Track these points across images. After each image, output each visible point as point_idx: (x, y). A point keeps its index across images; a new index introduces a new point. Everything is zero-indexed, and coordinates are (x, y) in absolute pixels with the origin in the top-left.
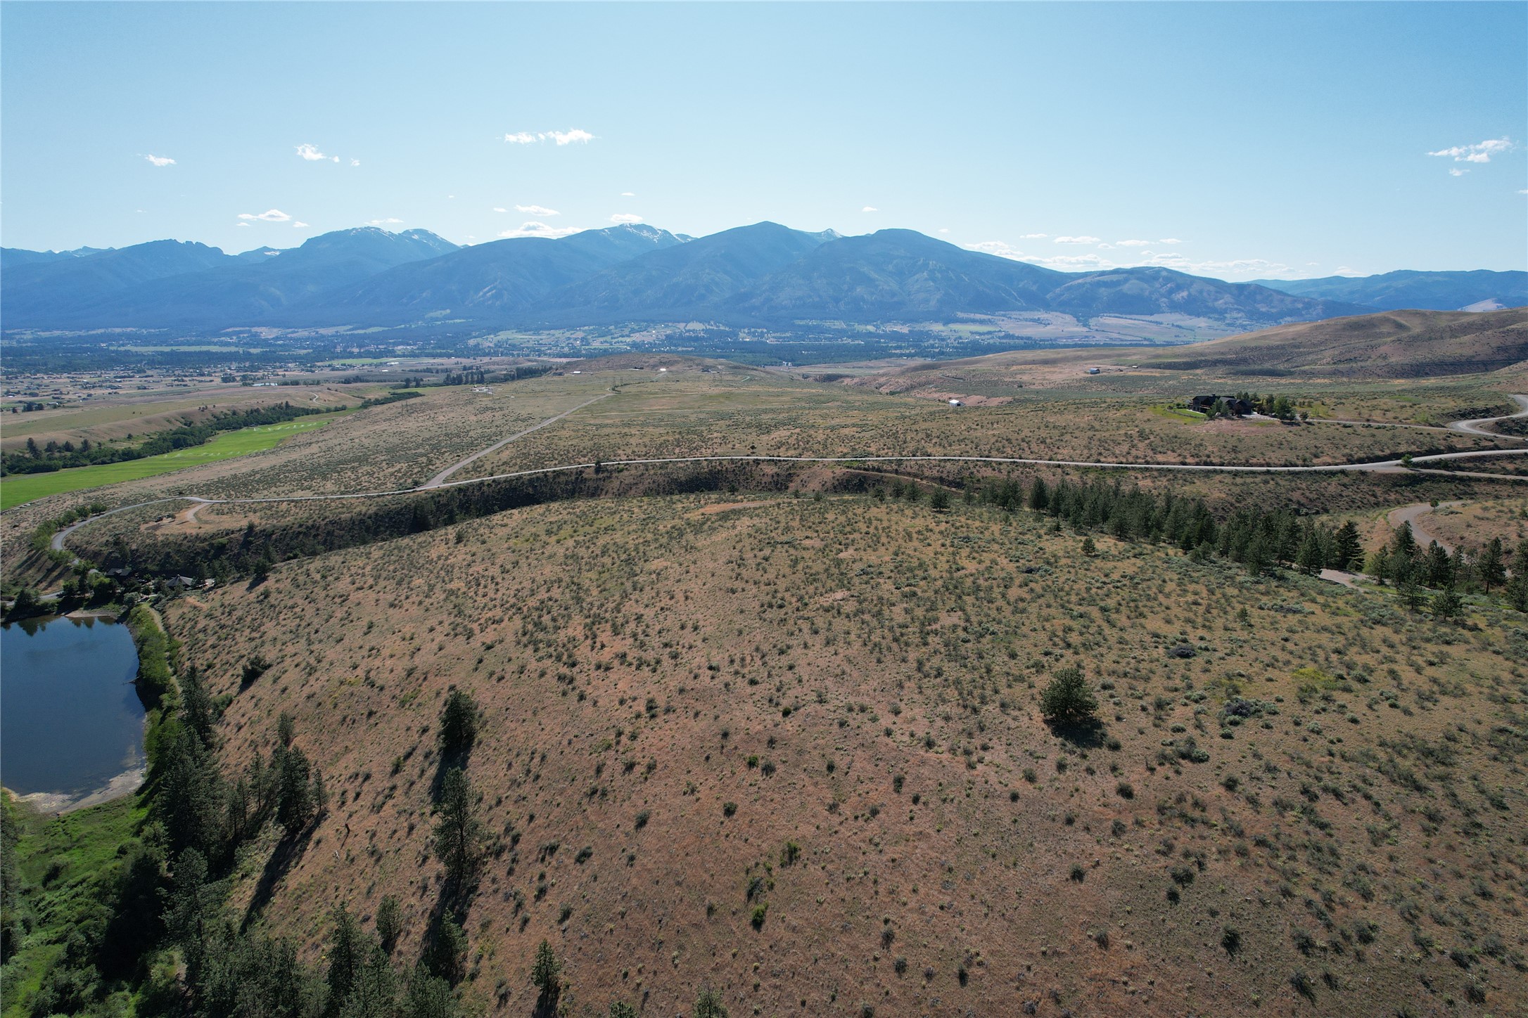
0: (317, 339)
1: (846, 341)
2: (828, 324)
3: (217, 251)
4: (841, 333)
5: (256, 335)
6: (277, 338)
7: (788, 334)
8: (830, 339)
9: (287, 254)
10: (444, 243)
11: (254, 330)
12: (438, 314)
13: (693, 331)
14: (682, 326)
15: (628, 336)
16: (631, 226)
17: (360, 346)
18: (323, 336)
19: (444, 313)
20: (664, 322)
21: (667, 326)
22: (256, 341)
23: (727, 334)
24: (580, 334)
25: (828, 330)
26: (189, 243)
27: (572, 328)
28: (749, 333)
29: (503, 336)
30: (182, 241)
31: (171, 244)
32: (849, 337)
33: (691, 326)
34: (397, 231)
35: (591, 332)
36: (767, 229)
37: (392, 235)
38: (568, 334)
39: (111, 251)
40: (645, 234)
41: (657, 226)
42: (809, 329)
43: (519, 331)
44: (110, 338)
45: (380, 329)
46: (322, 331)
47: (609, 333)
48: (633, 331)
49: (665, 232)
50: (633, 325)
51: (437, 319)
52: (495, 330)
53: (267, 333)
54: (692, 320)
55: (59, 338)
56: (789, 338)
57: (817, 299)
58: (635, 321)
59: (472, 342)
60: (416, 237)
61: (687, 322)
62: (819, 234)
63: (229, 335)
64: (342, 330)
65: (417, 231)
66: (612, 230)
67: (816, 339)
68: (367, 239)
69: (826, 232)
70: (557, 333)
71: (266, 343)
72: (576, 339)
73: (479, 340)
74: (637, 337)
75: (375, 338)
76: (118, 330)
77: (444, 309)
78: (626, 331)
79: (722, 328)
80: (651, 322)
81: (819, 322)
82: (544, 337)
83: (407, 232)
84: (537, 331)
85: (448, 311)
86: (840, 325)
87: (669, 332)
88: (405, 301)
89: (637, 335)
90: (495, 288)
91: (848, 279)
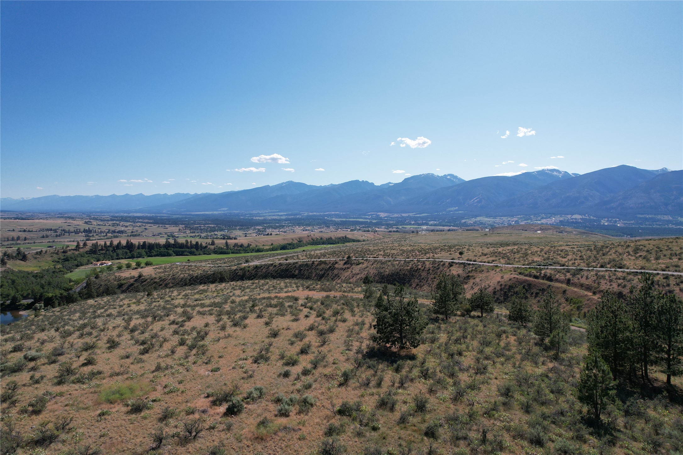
0: (400, 218)
1: (670, 226)
2: (659, 217)
4: (669, 222)
5: (378, 216)
6: (385, 217)
7: (632, 222)
8: (659, 225)
9: (397, 185)
11: (378, 213)
12: (452, 209)
13: (575, 219)
14: (569, 216)
15: (540, 220)
16: (548, 170)
18: (403, 217)
19: (455, 208)
20: (558, 214)
21: (561, 216)
22: (378, 217)
23: (595, 221)
24: (515, 219)
25: (659, 220)
26: (363, 181)
27: (512, 216)
28: (607, 221)
29: (478, 219)
30: (360, 180)
31: (357, 181)
32: (673, 224)
33: (574, 216)
34: (441, 174)
35: (520, 218)
36: (623, 169)
37: (438, 176)
38: (509, 219)
40: (555, 173)
41: (561, 170)
42: (646, 219)
43: (487, 217)
44: (328, 216)
45: (426, 214)
46: (404, 215)
47: (530, 219)
48: (543, 218)
50: (543, 215)
51: (451, 211)
52: (476, 216)
53: (382, 215)
54: (576, 214)
55: (314, 215)
56: (633, 224)
57: (653, 204)
58: (544, 213)
59: (463, 221)
60: (449, 177)
61: (572, 215)
62: (657, 171)
63: (369, 215)
64: (411, 214)
65: (450, 175)
66: (538, 172)
69: (662, 170)
70: (504, 218)
71: (381, 218)
72: (513, 221)
73: (467, 220)
74: (544, 221)
75: (422, 218)
76: (333, 213)
77: (455, 207)
78: (539, 218)
79: (592, 218)
80: (553, 214)
81: (653, 216)
82: (498, 220)
83: (445, 175)
84: (495, 217)
85: (457, 208)
86: (666, 218)
87: (561, 219)
88: (439, 203)
89: (545, 220)
90: (479, 198)
91: (675, 193)
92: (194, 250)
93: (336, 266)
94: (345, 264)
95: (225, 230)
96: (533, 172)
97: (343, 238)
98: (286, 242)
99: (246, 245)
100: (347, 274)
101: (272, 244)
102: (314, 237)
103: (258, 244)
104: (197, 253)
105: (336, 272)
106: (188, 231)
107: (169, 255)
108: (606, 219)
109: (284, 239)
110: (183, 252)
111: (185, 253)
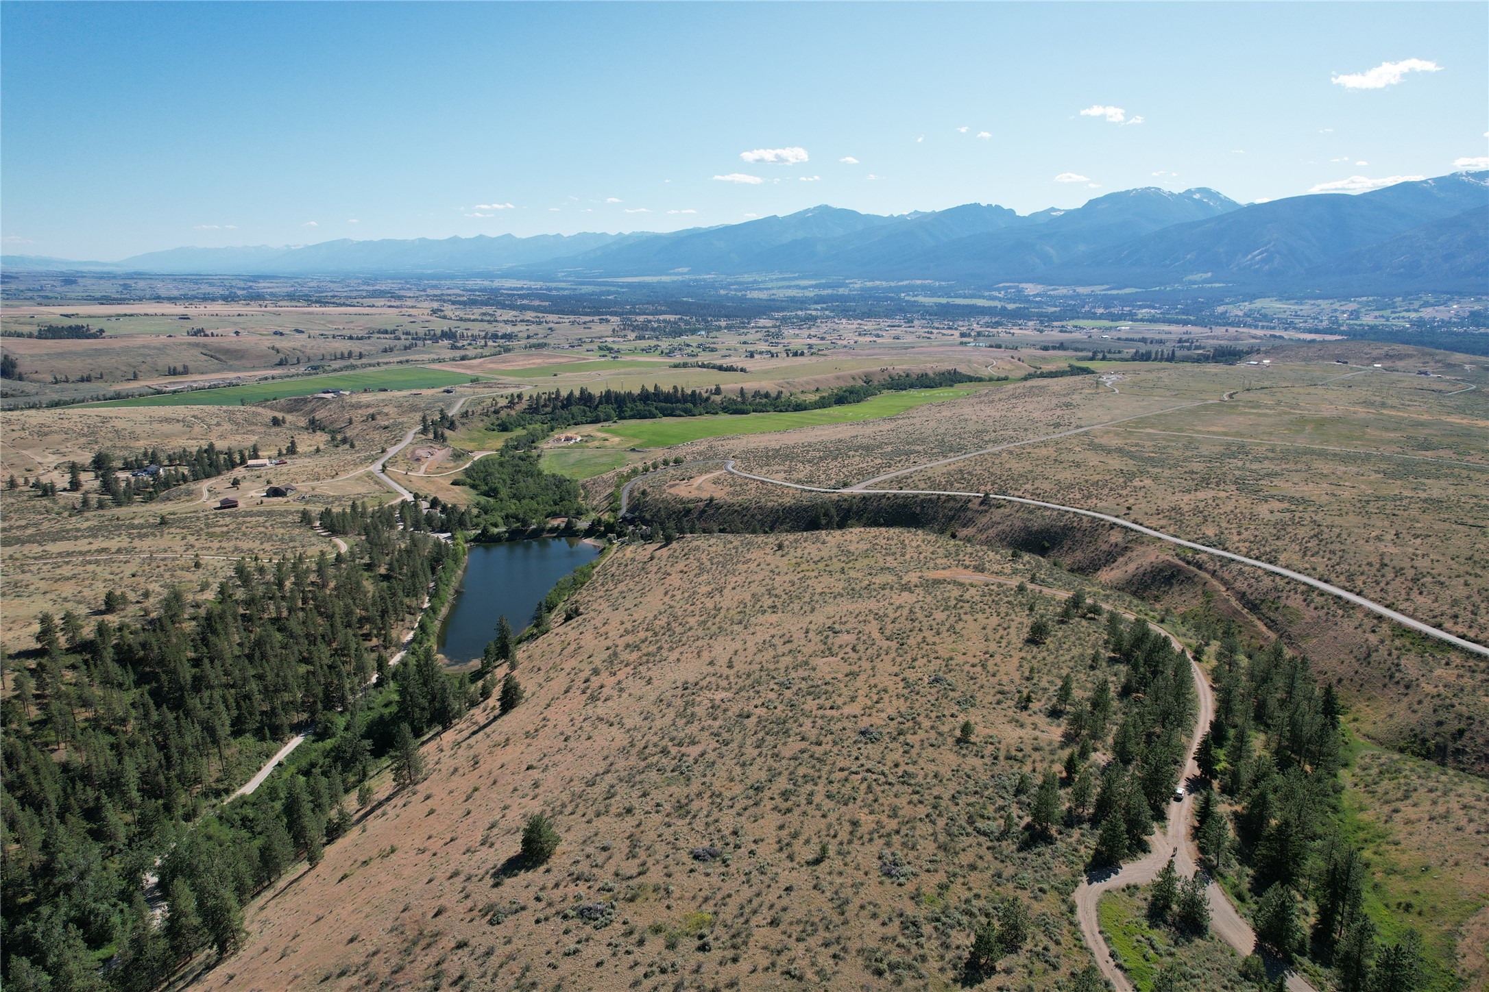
0: (1071, 298)
3: (1011, 212)
5: (1020, 291)
6: (1036, 296)
9: (1070, 214)
10: (1227, 202)
11: (1021, 285)
12: (1197, 277)
15: (1416, 311)
16: (1469, 174)
17: (1106, 308)
18: (1078, 295)
19: (1204, 276)
20: (1470, 295)
21: (1478, 300)
22: (1020, 296)
24: (1352, 306)
26: (990, 206)
27: (1346, 298)
29: (1258, 304)
30: (984, 204)
31: (976, 206)
34: (1178, 189)
35: (1367, 304)
37: (1172, 194)
38: (1336, 306)
39: (933, 213)
43: (1281, 299)
44: (908, 289)
45: (1137, 290)
46: (1081, 290)
47: (1393, 306)
48: (1426, 304)
50: (1428, 298)
51: (1195, 283)
52: (1252, 298)
53: (1031, 289)
55: (877, 288)
58: (1434, 292)
59: (1220, 309)
60: (1197, 196)
63: (999, 290)
64: (1098, 289)
65: (1199, 190)
68: (1148, 199)
70: (1324, 304)
71: (1026, 299)
72: (1344, 312)
73: (1230, 307)
74: (1427, 313)
75: (1125, 300)
76: (919, 282)
77: (1206, 272)
78: (1416, 304)
80: (1456, 295)
82: (1307, 308)
83: (1189, 191)
84: (1300, 300)
85: (1209, 274)
87: (1477, 307)
88: (1168, 262)
89: (1430, 310)
90: (1266, 251)
92: (689, 405)
93: (970, 505)
94: (982, 503)
95: (700, 330)
97: (949, 373)
98: (844, 385)
99: (774, 394)
100: (984, 520)
101: (817, 390)
102: (894, 373)
103: (794, 391)
104: (696, 411)
105: (969, 514)
106: (632, 336)
107: (654, 417)
109: (838, 378)
110: (673, 410)
111: (678, 412)
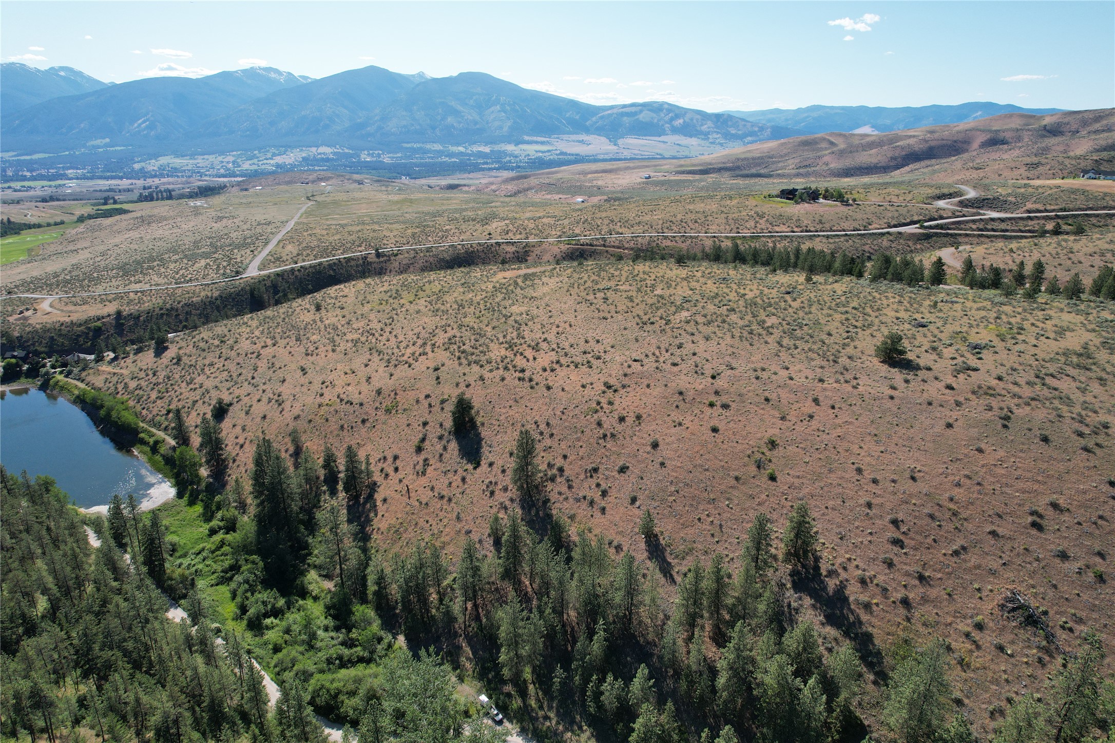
1: (445, 159)
2: (428, 146)
4: (440, 153)
7: (399, 155)
8: (432, 158)
10: (90, 79)
12: (98, 142)
13: (323, 153)
14: (314, 149)
15: (271, 159)
16: (260, 68)
17: (31, 171)
19: (103, 141)
20: (296, 147)
21: (301, 150)
23: (351, 156)
25: (429, 151)
27: (222, 153)
28: (369, 155)
29: (163, 160)
32: (446, 156)
33: (323, 149)
34: (44, 67)
35: (239, 156)
36: (372, 71)
37: (39, 71)
38: (220, 158)
40: (273, 75)
41: (281, 69)
42: (415, 151)
43: (177, 156)
45: (47, 155)
47: (254, 157)
48: (274, 155)
49: (289, 73)
50: (273, 150)
51: (99, 147)
52: (156, 156)
54: (322, 145)
56: (401, 158)
57: (418, 127)
58: (274, 146)
59: (137, 166)
60: (62, 73)
61: (318, 147)
62: (413, 76)
64: (8, 156)
66: (244, 71)
67: (421, 158)
69: (419, 74)
70: (211, 158)
72: (227, 163)
73: (143, 164)
74: (279, 160)
75: (42, 163)
77: (104, 138)
78: (269, 155)
79: (347, 151)
80: (288, 147)
81: (422, 145)
82: (200, 161)
84: (192, 156)
85: (108, 140)
86: (438, 147)
87: (304, 155)
88: (64, 130)
89: (279, 157)
90: (148, 120)
91: (440, 111)
96: (236, 72)
108: (366, 152)
